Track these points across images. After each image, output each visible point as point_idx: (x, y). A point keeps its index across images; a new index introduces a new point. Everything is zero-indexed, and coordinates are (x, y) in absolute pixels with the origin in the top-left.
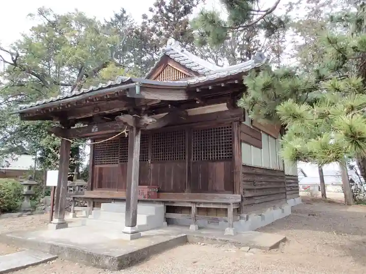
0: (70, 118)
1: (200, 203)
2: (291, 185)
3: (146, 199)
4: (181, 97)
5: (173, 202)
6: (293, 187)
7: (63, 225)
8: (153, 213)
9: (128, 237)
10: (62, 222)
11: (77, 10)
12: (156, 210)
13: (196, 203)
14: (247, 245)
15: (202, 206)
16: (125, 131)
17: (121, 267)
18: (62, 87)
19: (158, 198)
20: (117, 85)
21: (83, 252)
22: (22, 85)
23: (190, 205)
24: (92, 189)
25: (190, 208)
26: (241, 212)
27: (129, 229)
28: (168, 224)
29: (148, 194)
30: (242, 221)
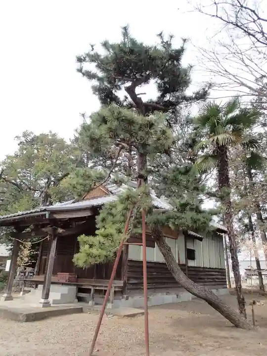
0: (21, 225)
1: (96, 286)
2: (214, 277)
3: (67, 282)
4: (88, 214)
5: (82, 285)
6: (217, 279)
7: (9, 298)
8: (67, 292)
9: (41, 305)
10: (8, 296)
11: (51, 132)
12: (69, 290)
13: (94, 286)
14: (112, 314)
15: (97, 288)
16: (48, 237)
17: (27, 321)
18: (33, 191)
19: (77, 282)
20: (38, 212)
21: (10, 312)
22: (4, 193)
23: (90, 287)
24: (39, 275)
25: (90, 289)
26: (124, 293)
27: (43, 301)
28: (78, 301)
29: (69, 279)
30: (123, 300)
